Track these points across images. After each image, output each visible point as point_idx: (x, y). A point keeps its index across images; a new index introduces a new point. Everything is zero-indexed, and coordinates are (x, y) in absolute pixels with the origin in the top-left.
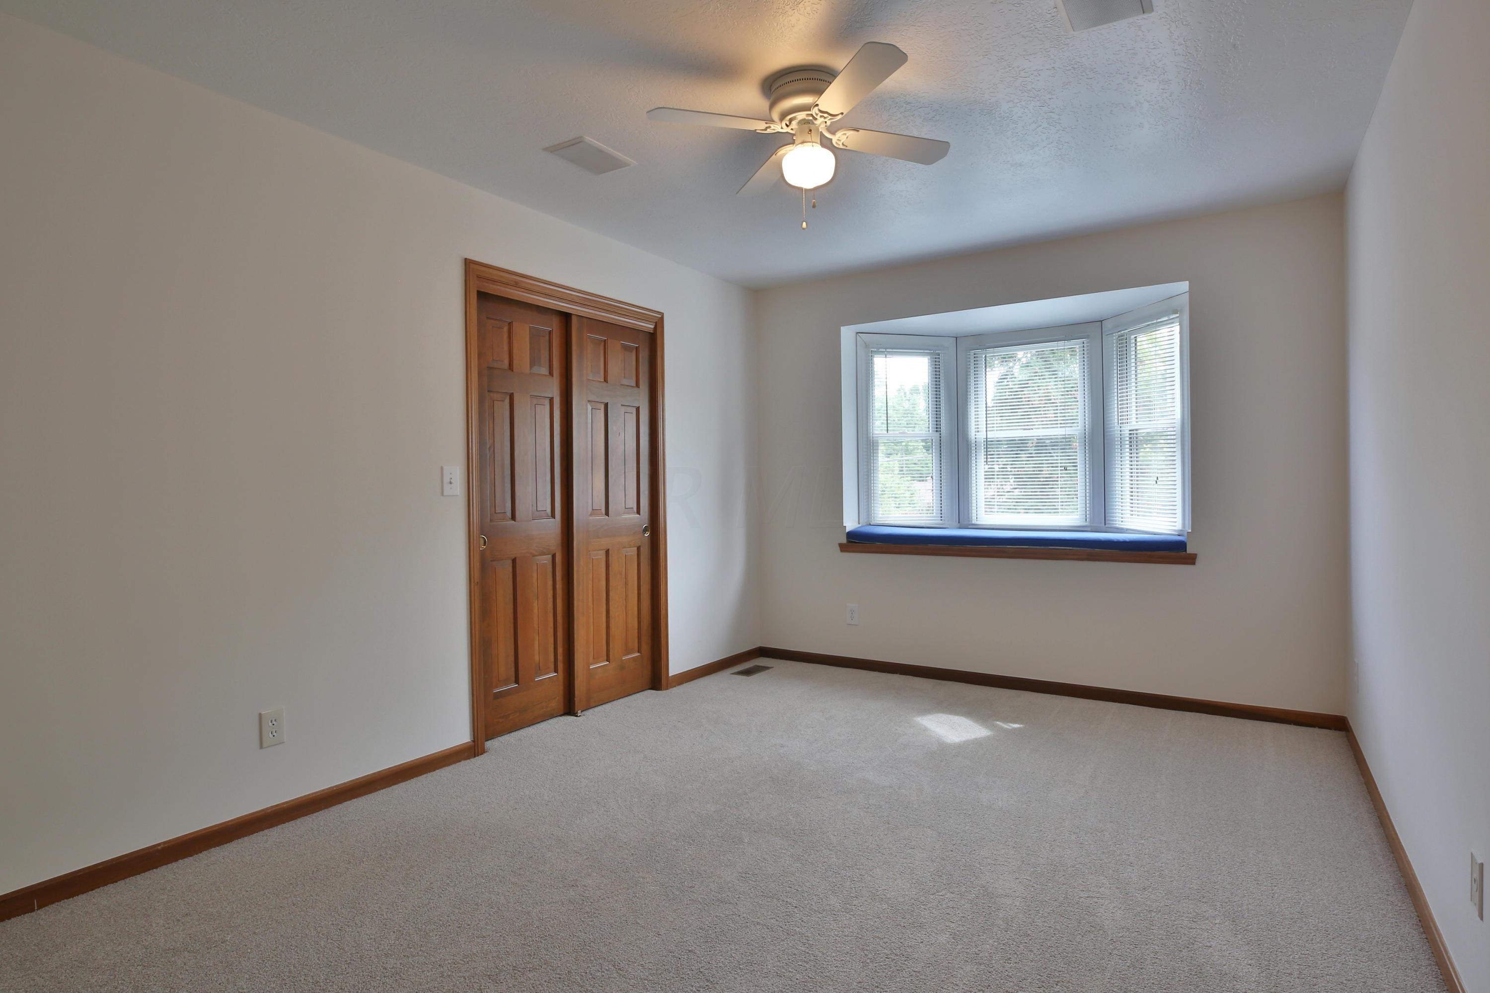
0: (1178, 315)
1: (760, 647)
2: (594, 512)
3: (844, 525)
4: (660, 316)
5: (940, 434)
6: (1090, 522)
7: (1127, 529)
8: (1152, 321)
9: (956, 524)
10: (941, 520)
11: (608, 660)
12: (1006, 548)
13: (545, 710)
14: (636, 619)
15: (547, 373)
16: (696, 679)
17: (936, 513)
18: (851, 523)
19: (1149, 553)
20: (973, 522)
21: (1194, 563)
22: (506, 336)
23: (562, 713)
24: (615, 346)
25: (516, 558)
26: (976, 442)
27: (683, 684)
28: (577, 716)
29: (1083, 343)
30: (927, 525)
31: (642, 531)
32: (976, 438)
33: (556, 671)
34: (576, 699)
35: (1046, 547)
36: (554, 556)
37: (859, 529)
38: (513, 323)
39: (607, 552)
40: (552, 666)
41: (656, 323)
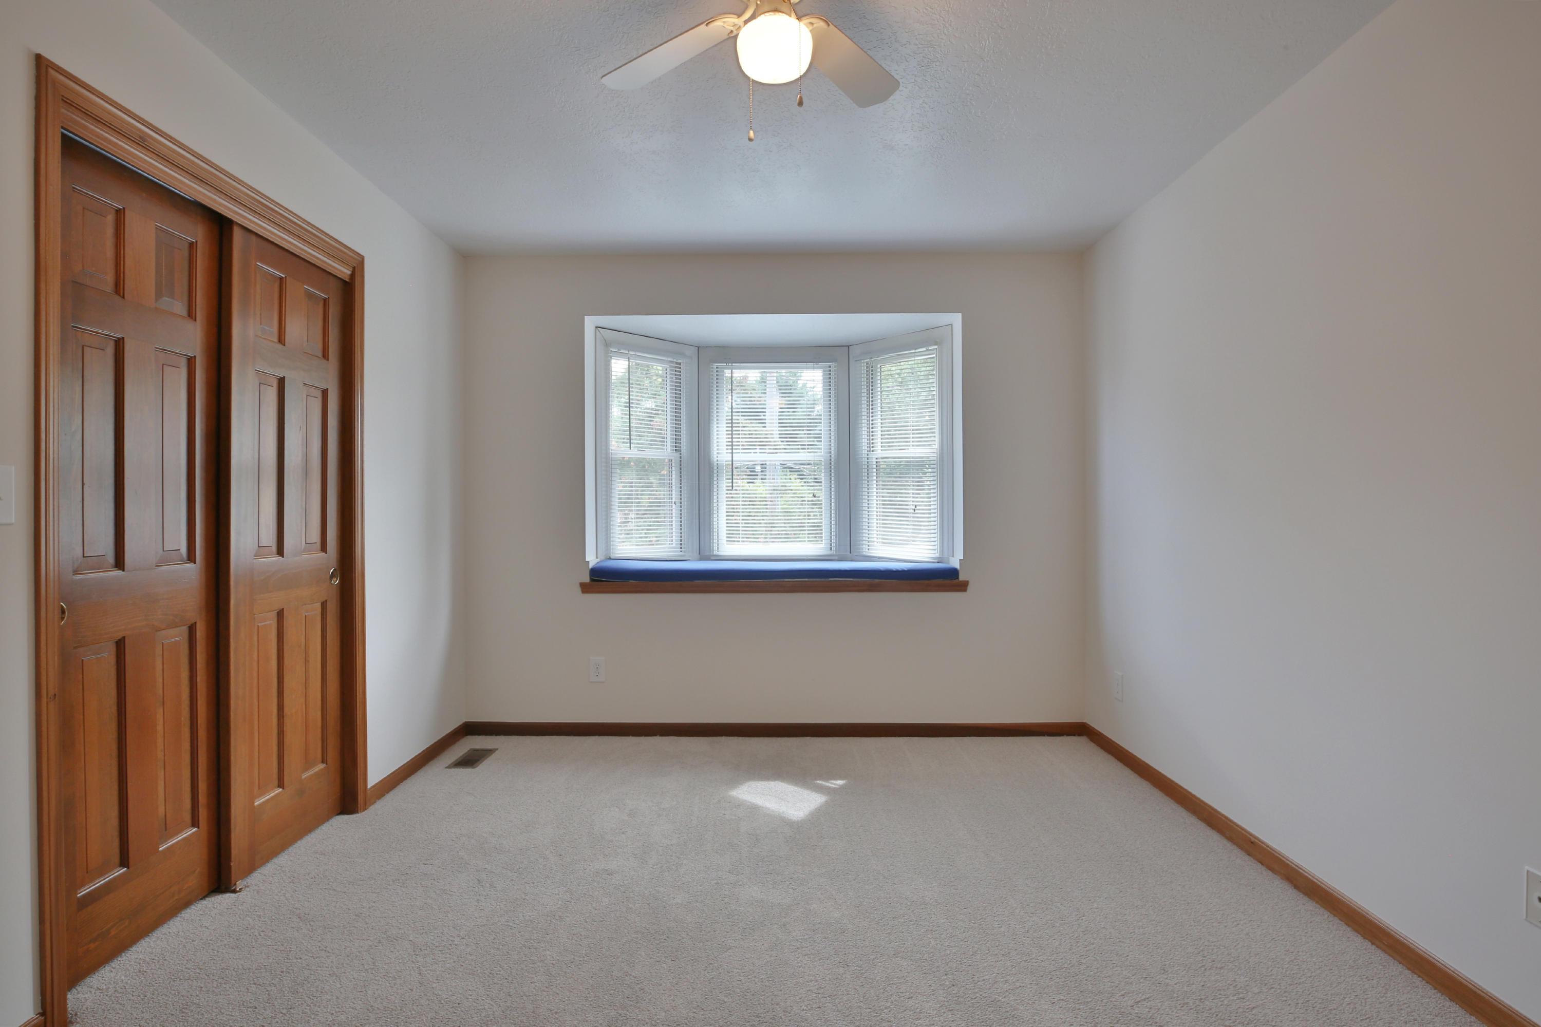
0: (936, 347)
1: (466, 722)
2: (260, 551)
3: (587, 560)
4: (360, 259)
5: (681, 454)
6: (836, 551)
7: (879, 558)
8: (910, 350)
9: (696, 555)
10: (681, 551)
11: (281, 784)
12: (783, 581)
13: (176, 898)
14: (319, 713)
15: (184, 312)
16: (398, 784)
17: (676, 544)
18: (592, 559)
19: (926, 582)
20: (715, 553)
21: (965, 590)
22: (110, 231)
23: (207, 893)
24: (297, 289)
25: (124, 638)
26: (717, 464)
27: (384, 795)
28: (234, 891)
29: (830, 367)
30: (670, 558)
31: (328, 577)
32: (717, 460)
33: (195, 823)
34: (232, 864)
35: (827, 580)
36: (192, 629)
37: (598, 565)
38: (127, 212)
39: (280, 614)
40: (187, 817)
41: (354, 268)
